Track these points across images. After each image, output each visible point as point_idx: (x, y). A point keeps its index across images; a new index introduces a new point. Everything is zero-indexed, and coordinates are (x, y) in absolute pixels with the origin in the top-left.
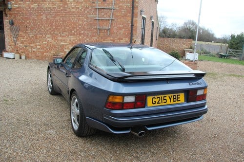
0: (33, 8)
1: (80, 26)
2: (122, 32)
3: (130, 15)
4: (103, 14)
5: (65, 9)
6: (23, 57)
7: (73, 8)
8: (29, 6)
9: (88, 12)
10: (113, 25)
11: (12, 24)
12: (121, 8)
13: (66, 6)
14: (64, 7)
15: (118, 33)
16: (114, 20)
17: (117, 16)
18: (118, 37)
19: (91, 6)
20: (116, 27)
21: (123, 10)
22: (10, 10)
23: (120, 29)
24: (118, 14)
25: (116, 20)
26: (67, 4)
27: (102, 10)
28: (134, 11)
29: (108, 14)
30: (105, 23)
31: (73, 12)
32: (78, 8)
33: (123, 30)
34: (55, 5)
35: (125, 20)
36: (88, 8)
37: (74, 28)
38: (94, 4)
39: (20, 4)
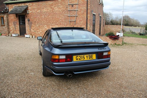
0: (38, 12)
1: (61, 20)
2: (82, 22)
3: (86, 13)
4: (72, 13)
5: (53, 12)
6: (34, 37)
7: (57, 11)
8: (36, 11)
9: (64, 13)
10: (77, 19)
11: (29, 21)
12: (81, 10)
13: (54, 10)
15: (80, 23)
16: (77, 16)
17: (79, 14)
18: (80, 25)
19: (66, 10)
20: (79, 20)
21: (82, 11)
22: (28, 14)
23: (80, 21)
24: (80, 13)
25: (78, 16)
26: (54, 9)
27: (72, 11)
28: (88, 11)
29: (75, 13)
30: (73, 18)
31: (57, 13)
32: (60, 11)
33: (82, 21)
34: (48, 10)
35: (83, 16)
36: (65, 11)
37: (57, 21)
38: (67, 9)
39: (32, 11)
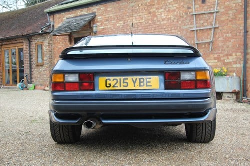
0: (119, 27)
2: (231, 44)
3: (242, 16)
4: (202, 22)
5: (154, 23)
7: (163, 20)
8: (115, 25)
9: (183, 22)
10: (217, 36)
12: (229, 8)
13: (155, 19)
14: (153, 20)
15: (225, 47)
16: (218, 28)
17: (223, 22)
18: (226, 53)
19: (187, 14)
20: (221, 39)
21: (230, 12)
23: (227, 40)
24: (224, 19)
25: (221, 28)
26: (157, 16)
27: (201, 17)
29: (210, 21)
30: (206, 34)
31: (164, 25)
32: (170, 19)
33: (233, 41)
34: (142, 19)
35: (234, 26)
36: (183, 17)
38: (190, 10)
39: (106, 25)
